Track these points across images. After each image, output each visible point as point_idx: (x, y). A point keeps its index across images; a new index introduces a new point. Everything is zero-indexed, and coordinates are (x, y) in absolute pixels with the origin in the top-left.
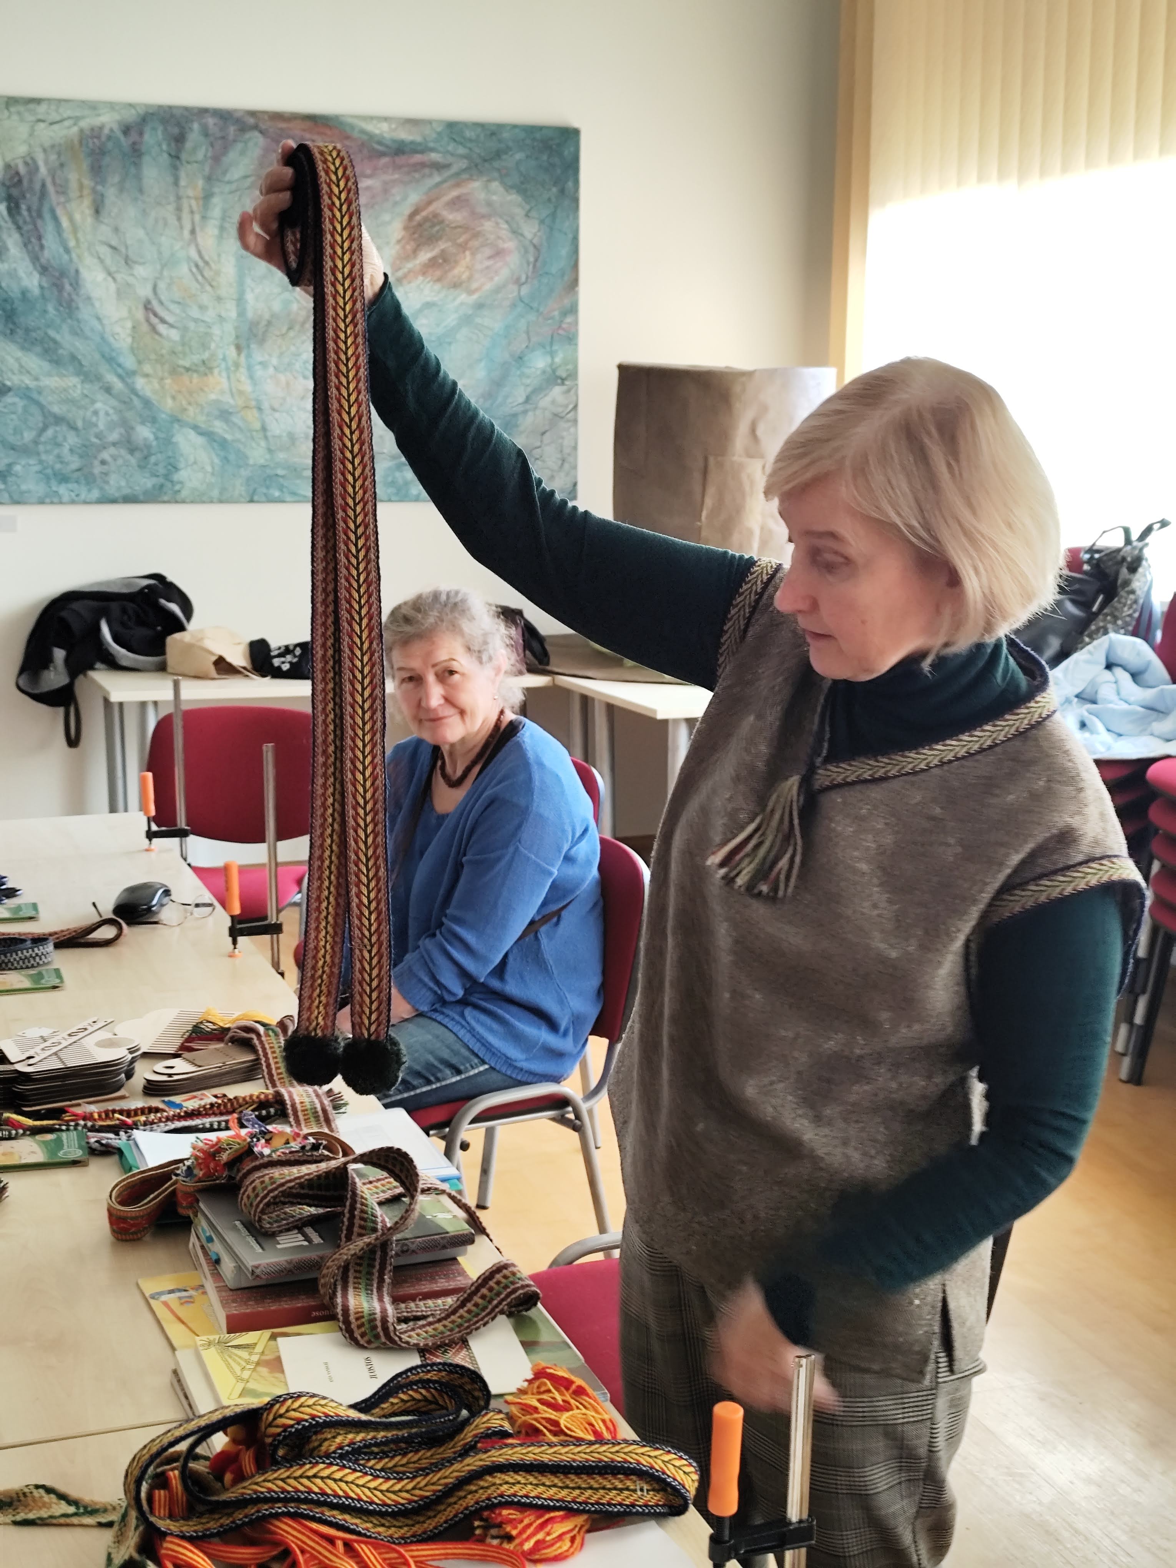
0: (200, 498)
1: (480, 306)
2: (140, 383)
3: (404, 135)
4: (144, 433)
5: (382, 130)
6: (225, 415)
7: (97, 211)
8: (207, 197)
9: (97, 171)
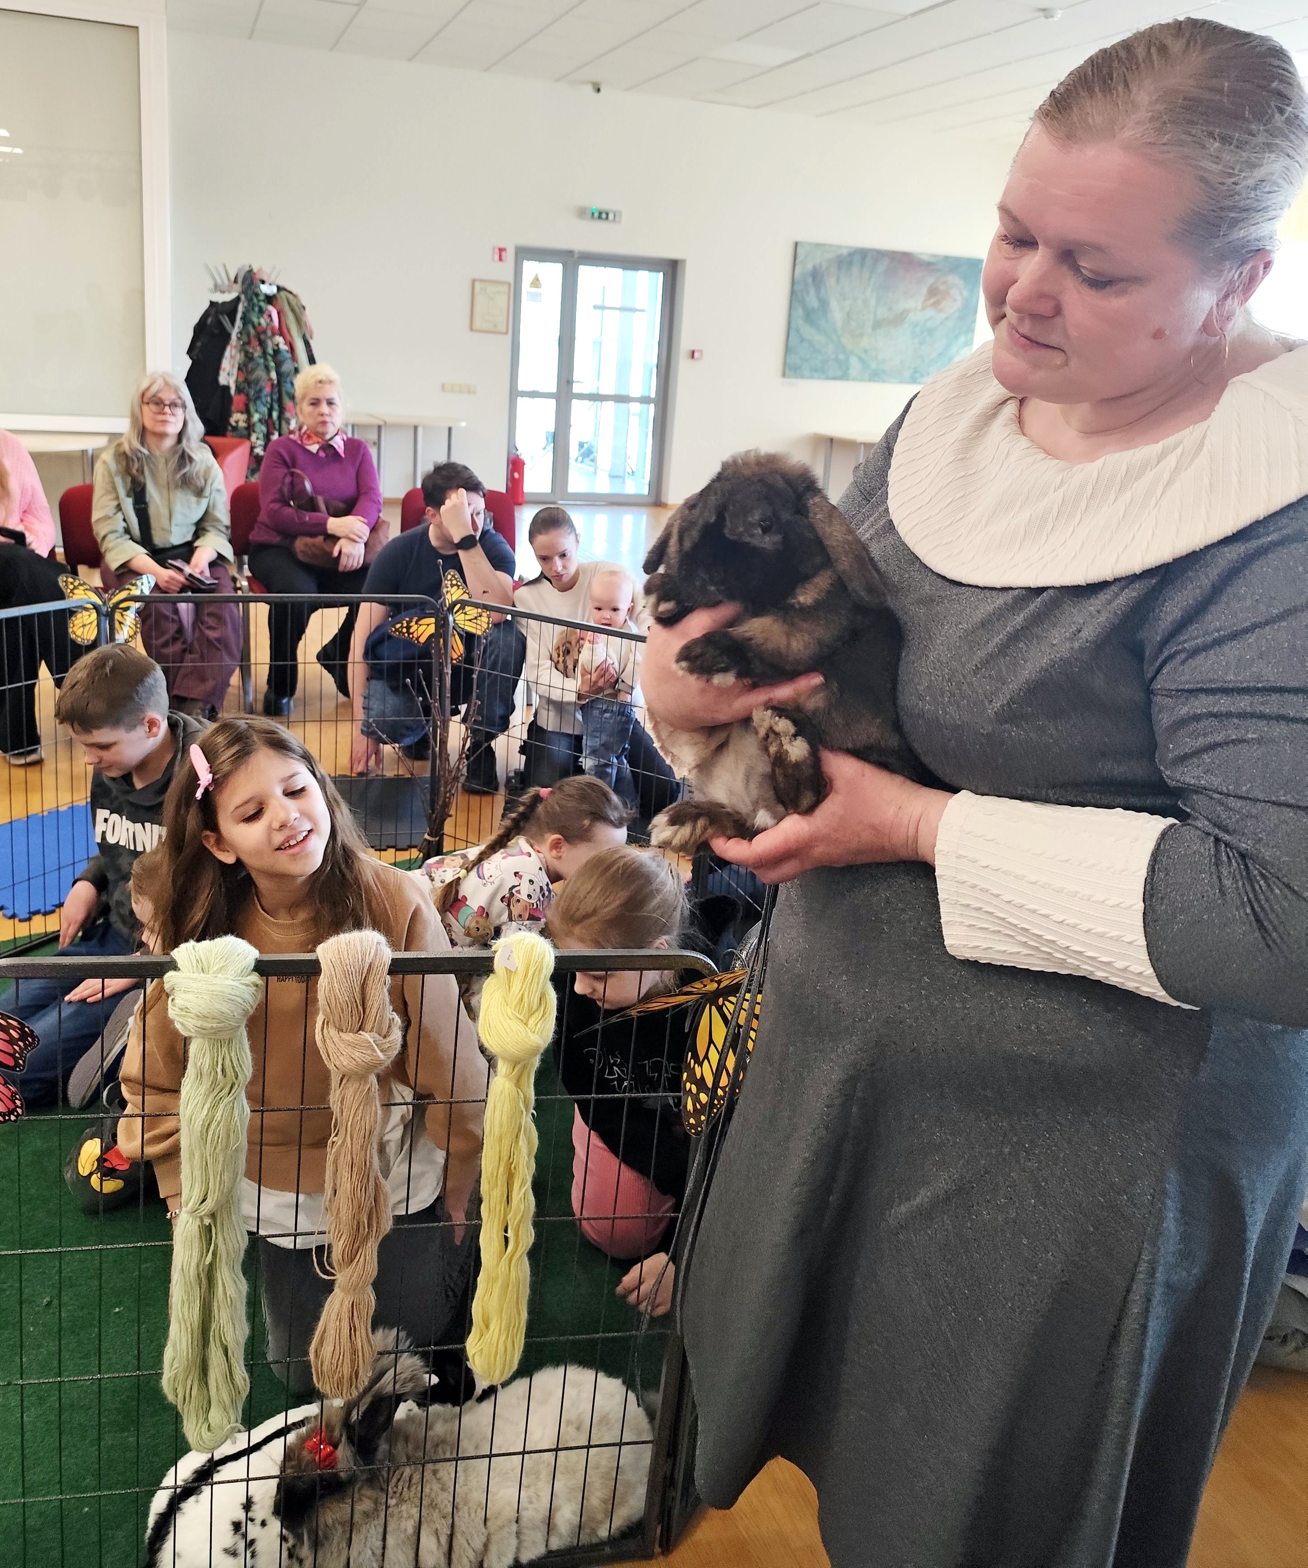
0: (855, 379)
1: (947, 319)
2: (843, 340)
3: (932, 260)
4: (841, 356)
5: (925, 258)
6: (866, 351)
7: (838, 281)
8: (870, 278)
9: (839, 268)
